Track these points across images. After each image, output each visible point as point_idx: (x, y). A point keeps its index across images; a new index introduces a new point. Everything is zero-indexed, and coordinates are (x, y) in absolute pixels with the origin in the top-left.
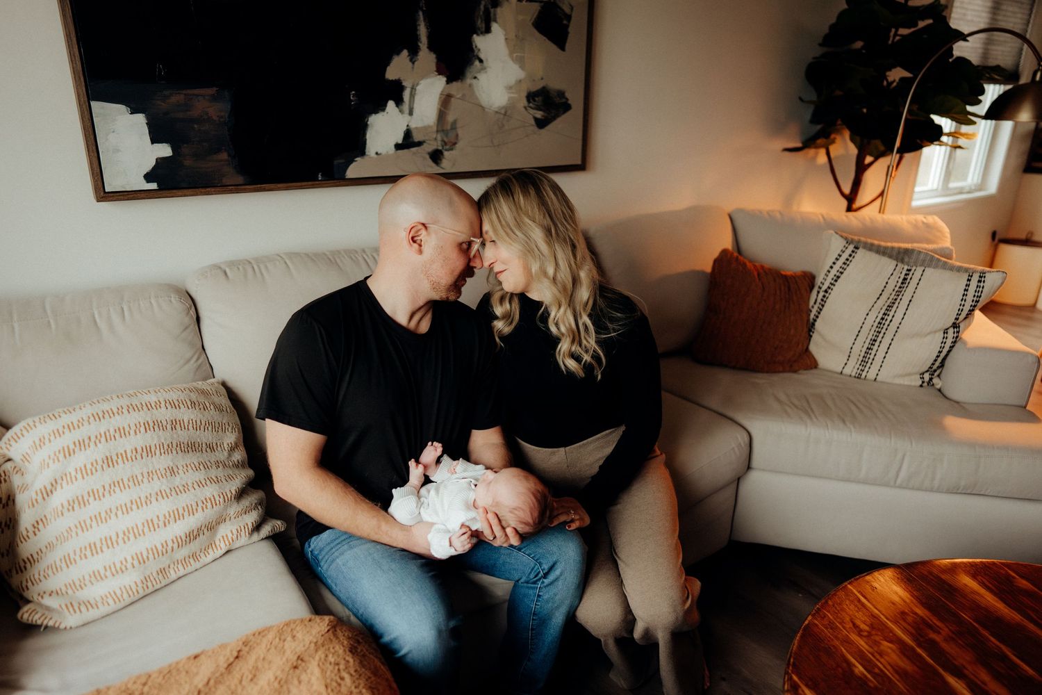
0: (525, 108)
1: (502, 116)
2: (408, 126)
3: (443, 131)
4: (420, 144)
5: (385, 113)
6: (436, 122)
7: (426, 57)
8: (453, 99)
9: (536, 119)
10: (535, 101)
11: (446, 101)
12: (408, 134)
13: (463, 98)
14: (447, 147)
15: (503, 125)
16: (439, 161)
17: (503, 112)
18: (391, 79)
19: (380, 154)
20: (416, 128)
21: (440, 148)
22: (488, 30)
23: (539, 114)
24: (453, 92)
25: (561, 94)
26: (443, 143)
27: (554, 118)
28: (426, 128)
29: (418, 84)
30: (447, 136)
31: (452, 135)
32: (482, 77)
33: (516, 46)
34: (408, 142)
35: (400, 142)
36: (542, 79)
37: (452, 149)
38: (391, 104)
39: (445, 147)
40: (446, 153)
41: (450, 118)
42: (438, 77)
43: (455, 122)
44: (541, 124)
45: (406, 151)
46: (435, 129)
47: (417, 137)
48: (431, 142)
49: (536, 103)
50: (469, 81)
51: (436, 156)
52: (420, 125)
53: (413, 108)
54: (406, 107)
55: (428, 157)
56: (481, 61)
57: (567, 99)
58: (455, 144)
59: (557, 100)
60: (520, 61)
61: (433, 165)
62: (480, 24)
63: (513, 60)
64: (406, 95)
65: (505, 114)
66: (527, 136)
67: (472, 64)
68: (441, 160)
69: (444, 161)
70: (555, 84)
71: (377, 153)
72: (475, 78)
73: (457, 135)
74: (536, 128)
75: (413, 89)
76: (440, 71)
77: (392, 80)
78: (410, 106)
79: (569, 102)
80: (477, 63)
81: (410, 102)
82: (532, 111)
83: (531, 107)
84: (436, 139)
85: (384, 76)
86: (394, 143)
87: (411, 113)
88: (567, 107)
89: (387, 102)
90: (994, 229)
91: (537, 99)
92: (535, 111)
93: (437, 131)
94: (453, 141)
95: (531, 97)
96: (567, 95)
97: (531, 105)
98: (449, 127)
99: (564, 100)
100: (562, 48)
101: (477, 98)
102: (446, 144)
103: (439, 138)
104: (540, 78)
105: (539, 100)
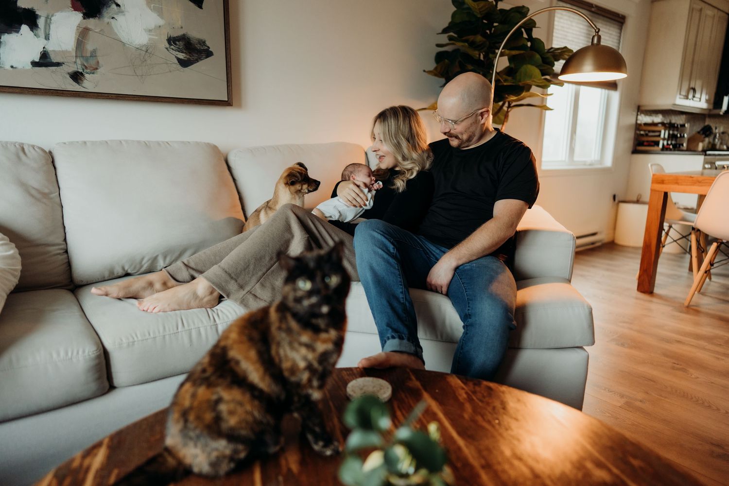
0: (167, 48)
1: (144, 53)
2: (44, 48)
3: (82, 57)
4: (58, 64)
5: (19, 35)
6: (75, 49)
8: (90, 32)
9: (179, 60)
10: (176, 44)
11: (83, 34)
12: (45, 55)
13: (102, 32)
14: (88, 71)
15: (145, 61)
16: (79, 81)
17: (144, 49)
18: (23, 7)
19: (15, 68)
20: (54, 51)
21: (81, 71)
23: (181, 56)
24: (89, 27)
25: (203, 43)
26: (84, 67)
27: (197, 61)
28: (64, 53)
29: (52, 16)
30: (87, 60)
31: (92, 62)
32: (120, 18)
34: (44, 61)
35: (37, 60)
36: (182, 28)
37: (93, 73)
38: (25, 28)
39: (85, 71)
40: (87, 76)
41: (89, 47)
42: (74, 12)
43: (94, 51)
44: (184, 63)
45: (44, 68)
46: (74, 54)
47: (54, 59)
48: (71, 65)
49: (177, 46)
50: (106, 19)
51: (76, 77)
52: (57, 49)
53: (49, 34)
54: (41, 31)
55: (68, 76)
56: (118, 5)
57: (209, 47)
58: (97, 69)
59: (198, 47)
60: (160, 12)
61: (74, 83)
63: (151, 10)
64: (41, 22)
65: (147, 52)
66: (171, 72)
67: (110, 6)
68: (82, 80)
69: (85, 81)
70: (195, 34)
71: (12, 67)
72: (113, 18)
73: (98, 62)
74: (179, 67)
75: (48, 19)
76: (76, 8)
77: (25, 9)
78: (45, 31)
79: (210, 50)
80: (114, 6)
81: (45, 28)
82: (174, 52)
83: (173, 49)
84: (75, 62)
85: (16, 5)
86: (31, 61)
87: (47, 38)
88: (209, 54)
89: (21, 25)
90: (613, 193)
91: (177, 43)
92: (177, 53)
93: (76, 57)
94: (95, 67)
95: (172, 41)
96: (208, 43)
97: (172, 47)
98: (88, 55)
99: (206, 48)
100: (201, 7)
101: (116, 34)
102: (86, 68)
103: (79, 61)
104: (180, 27)
105: (181, 44)
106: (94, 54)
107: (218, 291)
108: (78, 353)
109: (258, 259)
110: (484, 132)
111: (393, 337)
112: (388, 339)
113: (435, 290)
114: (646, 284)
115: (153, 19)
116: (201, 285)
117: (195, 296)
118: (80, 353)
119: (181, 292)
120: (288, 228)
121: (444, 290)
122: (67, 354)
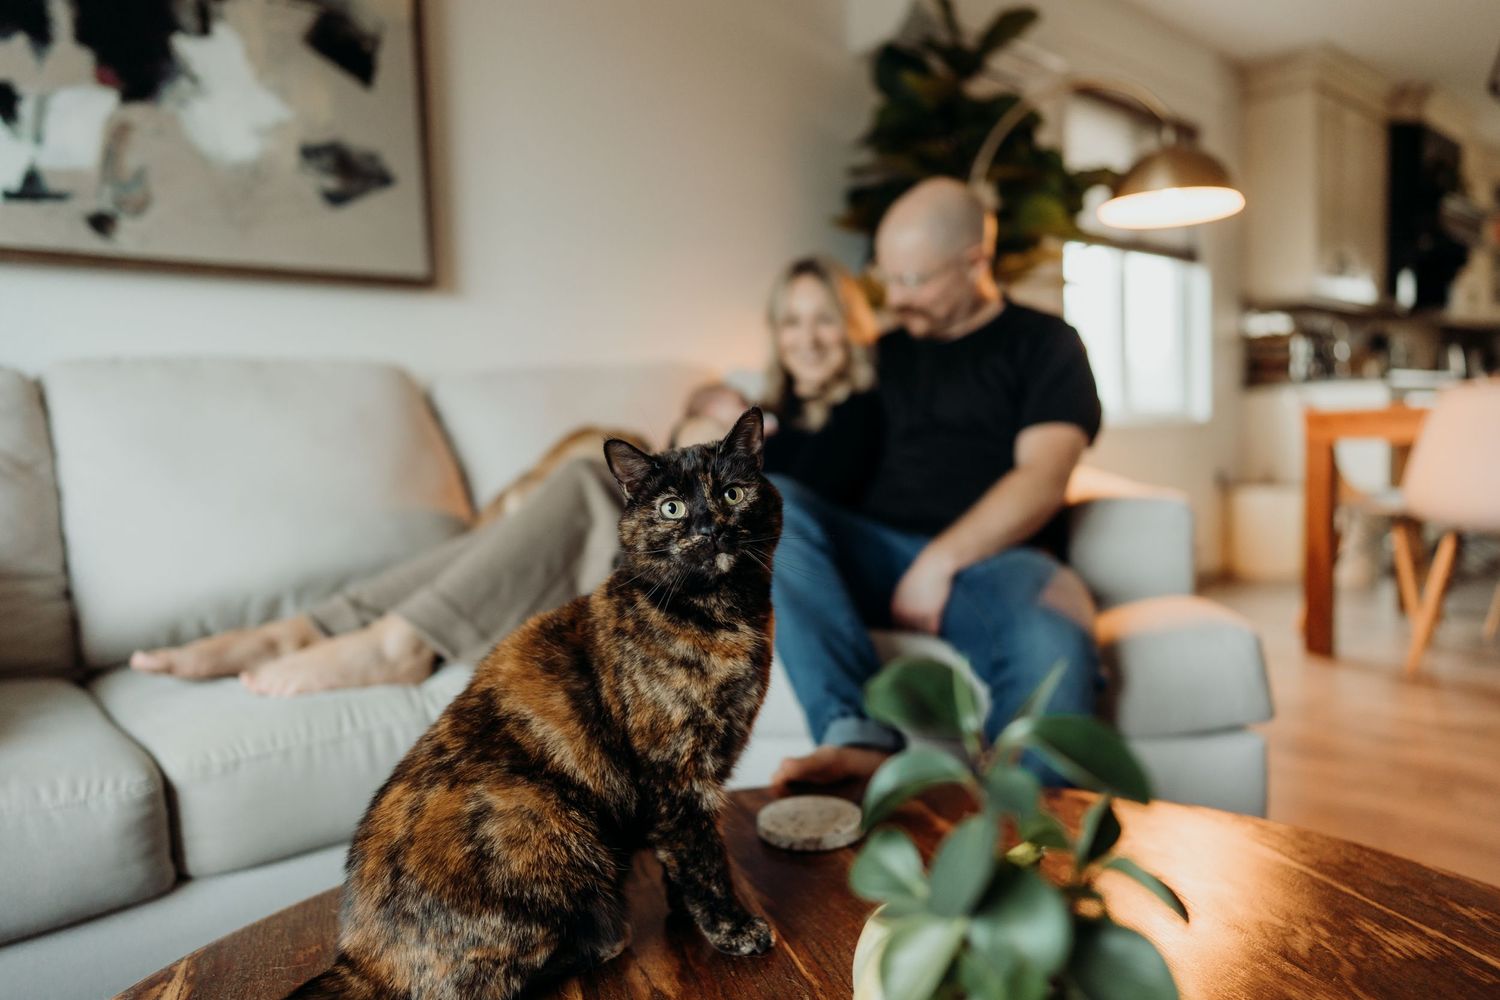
0: (298, 168)
1: (247, 177)
2: (31, 163)
3: (116, 182)
4: (60, 197)
6: (99, 166)
7: (69, 54)
8: (134, 133)
9: (324, 193)
10: (319, 161)
11: (117, 137)
12: (33, 177)
13: (157, 133)
14: (127, 211)
15: (251, 191)
16: (107, 232)
17: (249, 169)
20: (52, 170)
21: (110, 210)
22: (204, 30)
24: (132, 121)
25: (372, 158)
26: (116, 202)
27: (362, 192)
28: (74, 171)
29: (53, 95)
30: (124, 190)
31: (136, 191)
32: (199, 106)
33: (267, 64)
34: (32, 188)
35: (16, 188)
36: (329, 126)
37: (138, 215)
39: (120, 211)
40: (124, 221)
41: (131, 161)
42: (102, 88)
44: (336, 199)
45: (29, 204)
46: (97, 175)
47: (51, 184)
48: (89, 198)
49: (322, 165)
50: (168, 105)
51: (101, 223)
52: (60, 165)
53: (42, 133)
54: (25, 128)
55: (82, 221)
56: (193, 78)
57: (385, 168)
58: (145, 206)
59: (365, 166)
60: (283, 93)
61: (97, 237)
62: (187, 16)
64: (26, 109)
65: (254, 174)
66: (305, 216)
67: (175, 81)
68: (113, 232)
69: (120, 233)
70: (358, 138)
72: (184, 104)
73: (148, 194)
74: (325, 205)
75: (42, 102)
76: (103, 79)
78: (34, 126)
79: (389, 173)
80: (184, 80)
81: (35, 119)
82: (314, 176)
83: (312, 168)
84: (99, 193)
87: (38, 138)
88: (384, 179)
90: (1217, 469)
91: (321, 158)
92: (322, 176)
93: (103, 181)
94: (141, 201)
95: (308, 152)
96: (385, 161)
97: (312, 165)
98: (129, 178)
99: (378, 168)
100: (366, 83)
101: (188, 138)
102: (123, 204)
103: (107, 191)
104: (325, 123)
105: (327, 160)
106: (140, 176)
107: (434, 646)
108: (102, 789)
109: (520, 571)
110: (978, 302)
111: (844, 715)
112: (832, 718)
113: (912, 626)
114: (1319, 637)
115: (269, 109)
116: (394, 635)
117: (380, 658)
118: (109, 787)
119: (350, 648)
120: (582, 507)
121: (934, 624)
122: (74, 791)
